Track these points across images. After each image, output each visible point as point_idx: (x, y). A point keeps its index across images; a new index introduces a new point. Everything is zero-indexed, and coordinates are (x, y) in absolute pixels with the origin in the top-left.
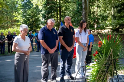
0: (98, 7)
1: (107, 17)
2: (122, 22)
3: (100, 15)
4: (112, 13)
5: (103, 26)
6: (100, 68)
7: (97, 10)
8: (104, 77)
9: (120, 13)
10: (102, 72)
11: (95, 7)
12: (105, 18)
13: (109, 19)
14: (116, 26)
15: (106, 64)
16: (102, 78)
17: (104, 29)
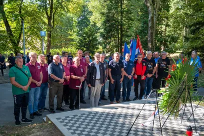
0: (167, 26)
1: (178, 38)
2: (195, 44)
3: (169, 36)
4: (184, 34)
5: (172, 49)
6: (172, 94)
7: (166, 29)
8: (176, 104)
9: (193, 34)
10: (175, 97)
11: (163, 26)
12: (174, 39)
13: (179, 41)
14: (188, 49)
15: (179, 90)
16: (173, 104)
17: (173, 52)
